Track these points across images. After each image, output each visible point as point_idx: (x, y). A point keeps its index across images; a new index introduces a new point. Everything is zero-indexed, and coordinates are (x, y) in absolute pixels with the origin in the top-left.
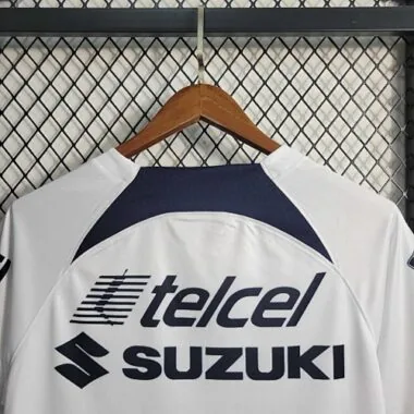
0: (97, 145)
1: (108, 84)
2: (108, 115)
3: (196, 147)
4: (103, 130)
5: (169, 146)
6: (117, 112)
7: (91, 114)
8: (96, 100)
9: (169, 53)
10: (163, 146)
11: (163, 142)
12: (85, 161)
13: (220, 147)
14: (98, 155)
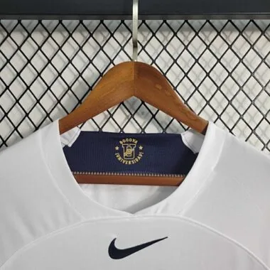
0: (48, 115)
1: (59, 62)
2: (58, 89)
3: (135, 117)
4: (54, 102)
5: (111, 116)
6: (66, 86)
7: (43, 88)
8: (48, 75)
9: (112, 35)
10: (106, 116)
11: (106, 112)
12: (37, 129)
13: (156, 117)
14: (48, 124)
